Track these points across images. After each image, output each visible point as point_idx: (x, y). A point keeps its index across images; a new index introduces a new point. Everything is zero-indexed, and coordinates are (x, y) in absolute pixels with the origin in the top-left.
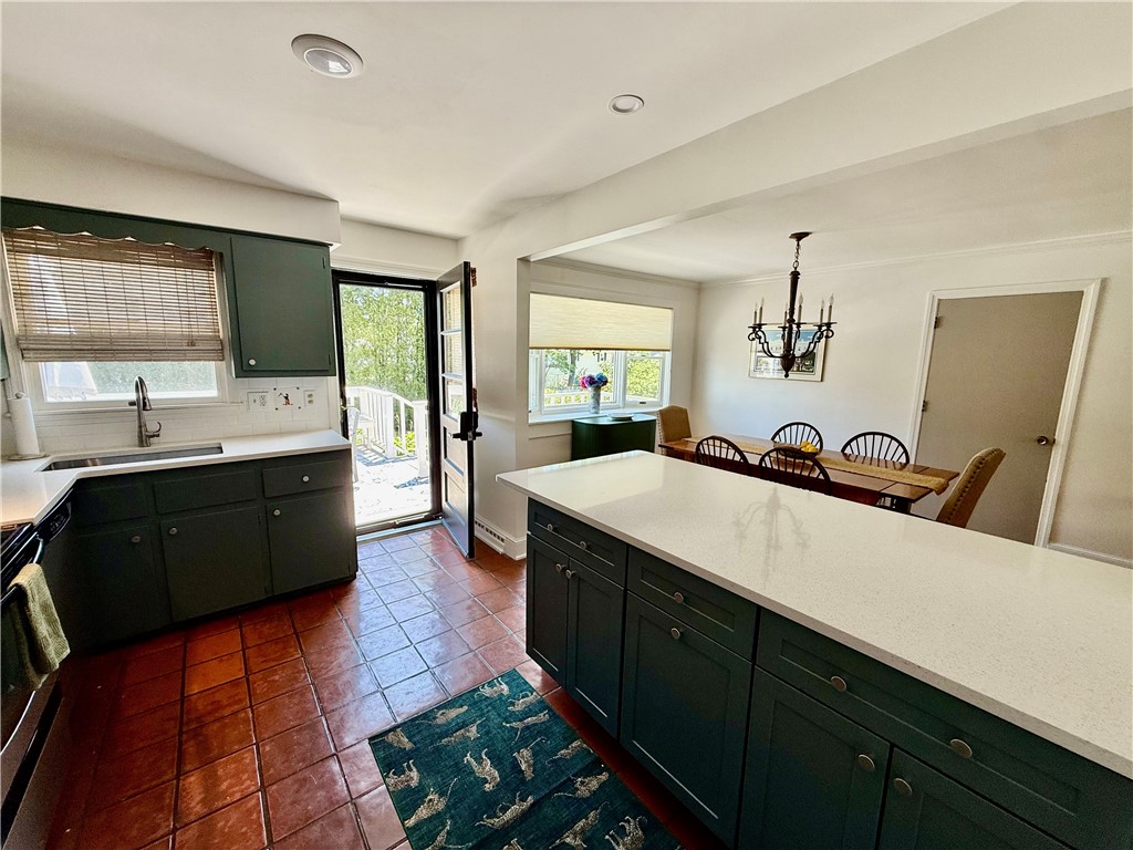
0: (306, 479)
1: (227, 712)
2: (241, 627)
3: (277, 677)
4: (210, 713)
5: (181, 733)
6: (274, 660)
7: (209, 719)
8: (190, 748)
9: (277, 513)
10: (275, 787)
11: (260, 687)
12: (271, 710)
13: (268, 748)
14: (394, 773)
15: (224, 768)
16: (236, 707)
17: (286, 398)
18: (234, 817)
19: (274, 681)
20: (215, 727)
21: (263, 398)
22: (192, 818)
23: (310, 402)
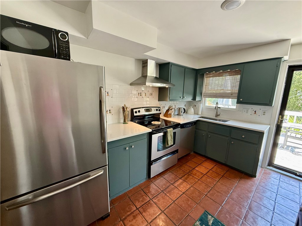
0: (243, 136)
1: (195, 177)
2: (215, 165)
3: (208, 180)
4: (193, 174)
5: (188, 173)
6: (212, 176)
7: (192, 175)
8: (186, 176)
9: (233, 142)
10: (185, 195)
11: (204, 178)
12: (200, 184)
13: (192, 189)
14: (200, 223)
15: (185, 184)
16: (197, 177)
17: (255, 112)
18: (177, 192)
19: (207, 180)
20: (191, 177)
21: (247, 111)
22: (175, 185)
23: (264, 114)
